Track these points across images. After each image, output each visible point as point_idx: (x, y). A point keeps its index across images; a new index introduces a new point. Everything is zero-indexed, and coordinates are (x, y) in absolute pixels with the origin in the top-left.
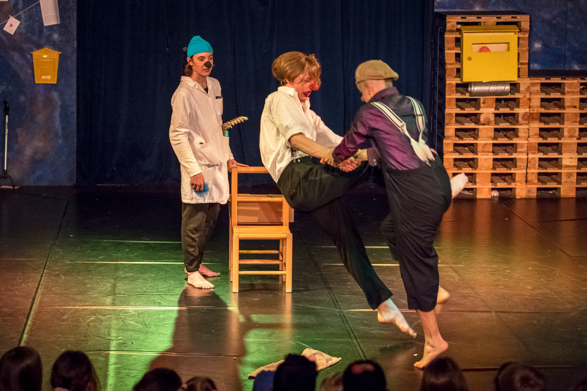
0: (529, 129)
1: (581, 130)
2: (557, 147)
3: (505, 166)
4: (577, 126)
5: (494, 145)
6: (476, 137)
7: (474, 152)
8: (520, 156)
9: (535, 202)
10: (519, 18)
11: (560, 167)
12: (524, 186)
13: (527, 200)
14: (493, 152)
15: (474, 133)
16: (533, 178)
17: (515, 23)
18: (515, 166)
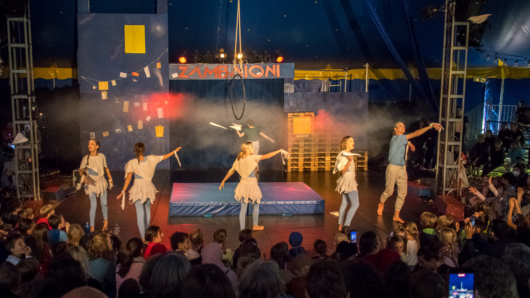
0: (315, 149)
1: (331, 149)
2: (324, 155)
3: (307, 161)
4: (330, 148)
5: (304, 154)
6: (298, 152)
7: (298, 157)
8: (312, 158)
9: (317, 172)
10: (311, 113)
11: (325, 161)
12: (314, 167)
13: (315, 172)
14: (304, 157)
15: (297, 151)
16: (317, 165)
17: (310, 115)
18: (311, 161)
